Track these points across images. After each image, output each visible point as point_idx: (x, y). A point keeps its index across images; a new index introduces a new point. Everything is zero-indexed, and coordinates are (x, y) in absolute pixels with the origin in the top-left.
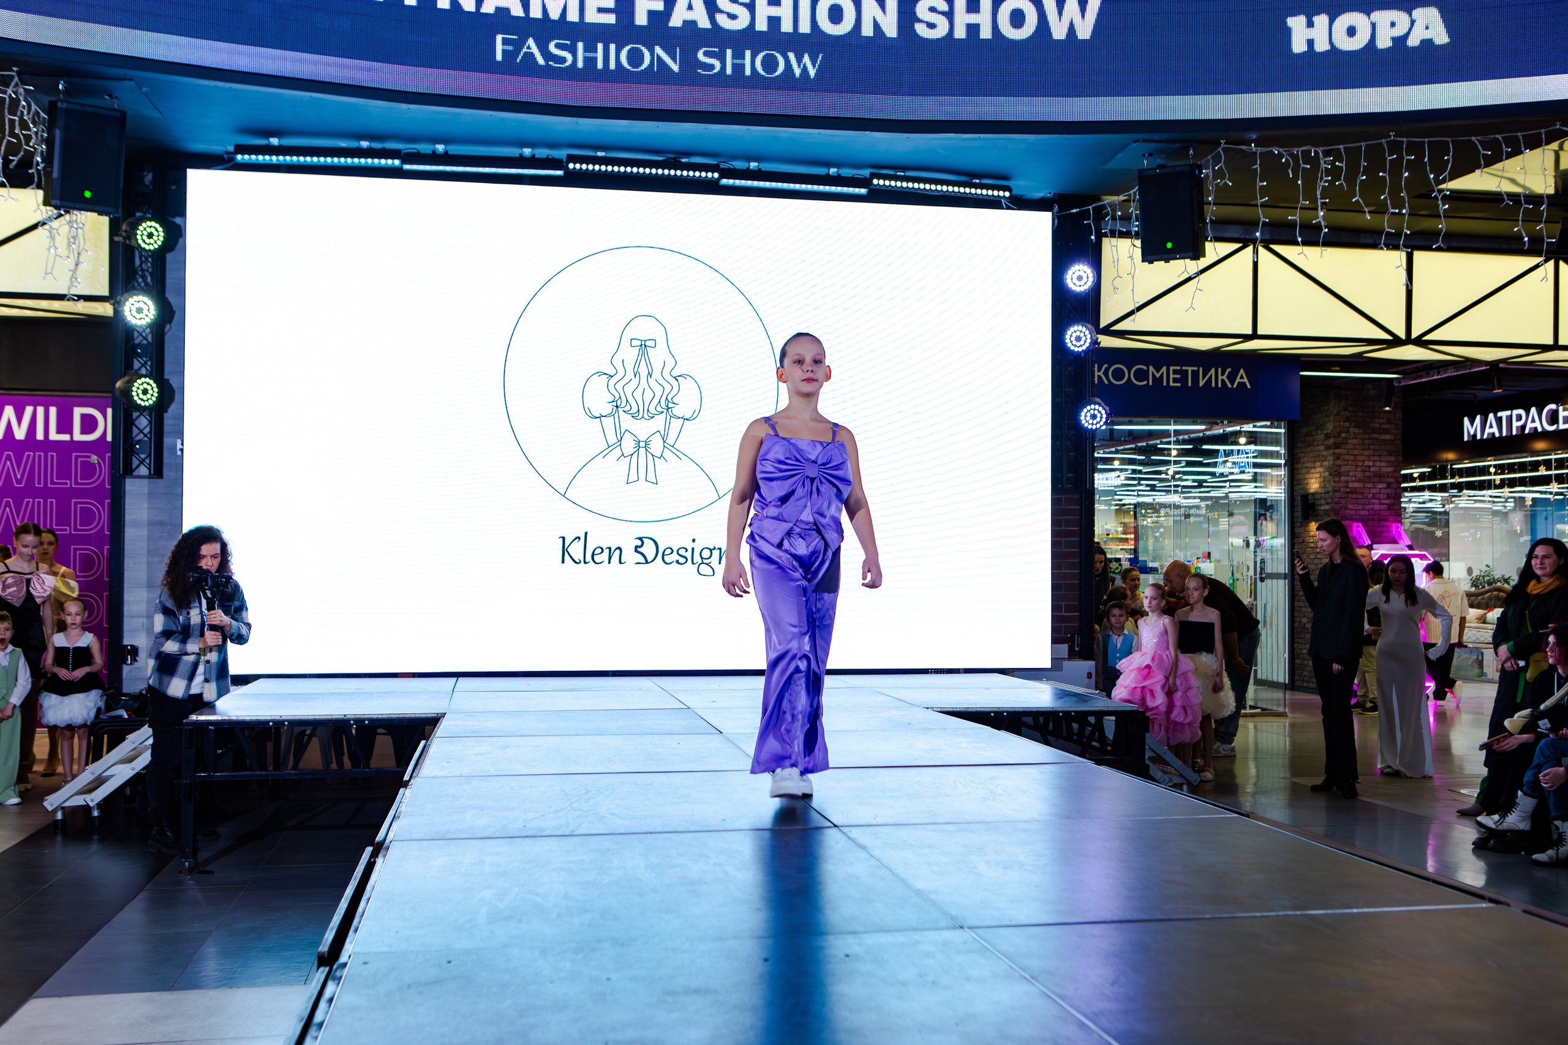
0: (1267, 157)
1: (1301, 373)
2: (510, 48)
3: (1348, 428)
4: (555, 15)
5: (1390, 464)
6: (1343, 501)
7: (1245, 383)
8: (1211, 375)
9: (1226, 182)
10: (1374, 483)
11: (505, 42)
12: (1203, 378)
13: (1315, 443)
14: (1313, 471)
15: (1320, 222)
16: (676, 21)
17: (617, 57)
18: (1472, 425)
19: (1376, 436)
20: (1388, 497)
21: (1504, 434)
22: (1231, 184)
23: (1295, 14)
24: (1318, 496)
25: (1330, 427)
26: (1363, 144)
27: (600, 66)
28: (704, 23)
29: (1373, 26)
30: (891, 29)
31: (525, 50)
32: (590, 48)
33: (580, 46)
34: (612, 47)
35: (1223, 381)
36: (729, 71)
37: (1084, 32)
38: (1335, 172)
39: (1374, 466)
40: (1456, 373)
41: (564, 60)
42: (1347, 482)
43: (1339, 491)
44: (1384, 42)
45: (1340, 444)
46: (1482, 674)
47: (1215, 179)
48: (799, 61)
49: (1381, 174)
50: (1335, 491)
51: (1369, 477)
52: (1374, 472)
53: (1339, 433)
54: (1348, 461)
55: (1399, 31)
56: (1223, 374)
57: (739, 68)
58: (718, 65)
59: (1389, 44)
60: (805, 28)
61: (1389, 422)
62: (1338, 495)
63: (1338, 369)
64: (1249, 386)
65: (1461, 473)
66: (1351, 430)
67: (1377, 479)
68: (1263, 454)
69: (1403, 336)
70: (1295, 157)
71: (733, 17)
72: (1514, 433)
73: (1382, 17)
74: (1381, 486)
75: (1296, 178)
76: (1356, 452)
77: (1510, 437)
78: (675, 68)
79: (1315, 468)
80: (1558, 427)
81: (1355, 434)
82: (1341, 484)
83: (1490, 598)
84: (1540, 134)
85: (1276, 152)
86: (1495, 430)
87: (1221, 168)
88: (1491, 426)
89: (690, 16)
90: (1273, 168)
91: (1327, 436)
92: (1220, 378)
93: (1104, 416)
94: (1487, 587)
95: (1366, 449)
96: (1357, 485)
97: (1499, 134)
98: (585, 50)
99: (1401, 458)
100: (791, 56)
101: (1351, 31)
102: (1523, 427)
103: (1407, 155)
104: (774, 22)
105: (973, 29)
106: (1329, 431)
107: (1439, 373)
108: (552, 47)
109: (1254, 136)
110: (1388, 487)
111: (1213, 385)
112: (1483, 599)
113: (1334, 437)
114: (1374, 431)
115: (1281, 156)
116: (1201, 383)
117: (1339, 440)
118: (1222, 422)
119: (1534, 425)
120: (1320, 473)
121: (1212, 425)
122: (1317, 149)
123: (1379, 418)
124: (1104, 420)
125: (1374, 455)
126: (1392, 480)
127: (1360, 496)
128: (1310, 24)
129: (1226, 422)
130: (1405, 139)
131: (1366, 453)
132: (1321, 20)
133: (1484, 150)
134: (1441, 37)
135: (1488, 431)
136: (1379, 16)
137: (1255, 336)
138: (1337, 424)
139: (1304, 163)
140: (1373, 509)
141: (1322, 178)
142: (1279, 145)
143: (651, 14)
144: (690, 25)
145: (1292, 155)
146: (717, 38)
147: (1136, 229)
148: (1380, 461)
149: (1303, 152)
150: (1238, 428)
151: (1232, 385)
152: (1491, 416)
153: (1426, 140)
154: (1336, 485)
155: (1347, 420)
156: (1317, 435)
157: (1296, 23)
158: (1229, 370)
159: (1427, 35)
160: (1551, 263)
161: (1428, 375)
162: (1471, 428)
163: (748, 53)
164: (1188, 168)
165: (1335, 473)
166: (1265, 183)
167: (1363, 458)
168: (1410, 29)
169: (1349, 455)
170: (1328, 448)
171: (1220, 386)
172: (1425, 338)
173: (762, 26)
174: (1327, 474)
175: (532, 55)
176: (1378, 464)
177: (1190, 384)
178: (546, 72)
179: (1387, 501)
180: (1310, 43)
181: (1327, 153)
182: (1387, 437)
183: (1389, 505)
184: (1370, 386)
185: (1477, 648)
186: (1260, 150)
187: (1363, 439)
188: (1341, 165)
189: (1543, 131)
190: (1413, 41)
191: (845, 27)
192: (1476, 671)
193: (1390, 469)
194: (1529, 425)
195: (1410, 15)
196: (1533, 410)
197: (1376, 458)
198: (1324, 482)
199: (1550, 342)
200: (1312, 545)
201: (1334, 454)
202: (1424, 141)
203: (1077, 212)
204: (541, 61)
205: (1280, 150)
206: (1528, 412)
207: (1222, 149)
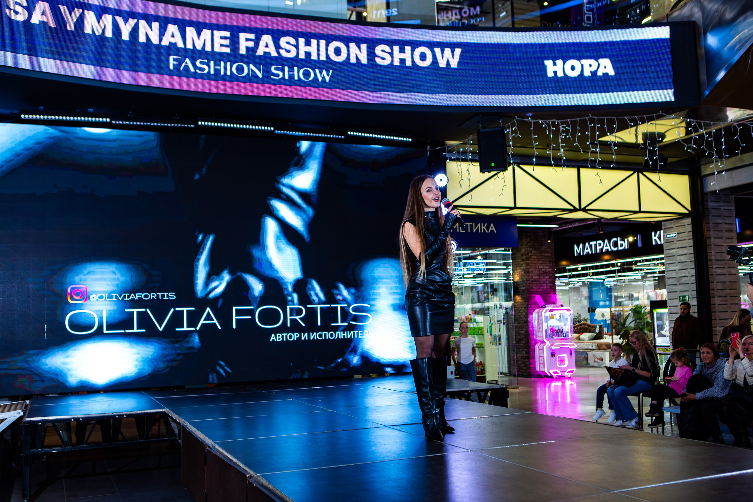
0: (537, 124)
1: (518, 225)
2: (177, 63)
3: (531, 251)
4: (199, 47)
5: (550, 267)
6: (531, 285)
7: (493, 230)
8: (478, 227)
9: (518, 136)
10: (544, 276)
11: (175, 60)
12: (475, 228)
13: (516, 258)
14: (516, 271)
15: (561, 154)
16: (260, 52)
17: (231, 69)
18: (578, 249)
19: (543, 254)
20: (550, 283)
21: (594, 252)
22: (520, 136)
23: (548, 59)
24: (519, 283)
25: (523, 251)
26: (578, 119)
27: (222, 73)
28: (274, 54)
29: (582, 66)
30: (364, 60)
31: (184, 64)
32: (217, 64)
33: (212, 63)
34: (228, 64)
35: (484, 229)
36: (287, 77)
37: (454, 64)
38: (567, 131)
39: (543, 268)
40: (579, 225)
41: (204, 70)
42: (532, 276)
43: (529, 280)
44: (587, 74)
45: (529, 258)
46: (588, 363)
47: (512, 134)
48: (321, 74)
49: (587, 133)
50: (527, 280)
51: (541, 274)
52: (543, 271)
53: (528, 253)
54: (532, 266)
55: (594, 69)
56: (484, 226)
57: (291, 77)
58: (281, 74)
59: (589, 74)
60: (323, 58)
61: (549, 248)
62: (528, 282)
63: (531, 223)
64: (495, 232)
65: (570, 270)
66: (533, 252)
67: (545, 274)
68: (487, 264)
69: (578, 207)
70: (548, 124)
71: (288, 51)
72: (598, 251)
73: (586, 62)
74: (547, 277)
75: (549, 134)
76: (535, 262)
77: (596, 253)
78: (260, 75)
79: (517, 270)
80: (618, 248)
81: (534, 253)
82: (530, 277)
83: (581, 328)
84: (653, 116)
85: (541, 122)
86: (589, 250)
87: (515, 129)
88: (587, 249)
89: (267, 50)
90: (539, 129)
91: (522, 255)
92: (482, 228)
93: (456, 246)
94: (578, 324)
95: (539, 261)
96: (536, 277)
97: (636, 115)
98: (215, 65)
99: (554, 264)
100: (317, 71)
101: (573, 68)
102: (602, 249)
103: (597, 124)
104: (308, 54)
105: (403, 61)
106: (523, 252)
107: (571, 225)
108: (198, 63)
109: (530, 114)
110: (550, 278)
111: (480, 231)
112: (577, 329)
113: (526, 255)
114: (543, 252)
115: (542, 124)
116: (474, 231)
117: (528, 257)
118: (479, 249)
119: (607, 248)
120: (519, 272)
121: (473, 250)
122: (558, 121)
123: (544, 246)
124: (455, 248)
125: (543, 263)
126: (551, 275)
127: (538, 283)
128: (555, 64)
129: (480, 249)
130: (596, 117)
131: (540, 262)
132: (559, 62)
133: (630, 122)
134: (611, 72)
135: (586, 251)
136: (583, 61)
137: (515, 207)
138: (527, 249)
139: (552, 127)
140: (544, 288)
141: (561, 134)
142: (542, 119)
143: (248, 49)
144: (267, 54)
145: (547, 123)
146: (281, 61)
147: (470, 157)
148: (546, 266)
149: (552, 122)
150: (487, 252)
151: (488, 231)
152: (587, 244)
153: (605, 118)
154: (528, 277)
155: (531, 247)
156: (517, 254)
157: (548, 63)
158: (486, 224)
159: (605, 71)
160: (636, 174)
161: (566, 226)
162: (578, 250)
163: (296, 69)
164: (500, 129)
165: (527, 272)
166: (536, 136)
167: (539, 265)
168: (598, 68)
169: (532, 263)
170: (523, 260)
171: (482, 231)
172: (587, 208)
173: (302, 56)
174: (523, 273)
175: (188, 67)
176: (545, 267)
177: (469, 231)
178: (196, 76)
179: (550, 285)
180: (555, 73)
181: (563, 123)
182: (548, 255)
183: (551, 286)
184: (540, 231)
185: (584, 352)
186: (533, 121)
187: (538, 256)
188: (569, 128)
189: (654, 115)
190: (600, 73)
191: (342, 58)
192: (585, 362)
193: (550, 270)
194: (605, 248)
195: (598, 62)
196: (606, 241)
197: (544, 265)
198: (522, 277)
199: (638, 210)
200: (517, 306)
201: (526, 263)
202: (604, 119)
203: (439, 149)
204: (192, 70)
205: (542, 121)
206: (604, 242)
207: (517, 120)
